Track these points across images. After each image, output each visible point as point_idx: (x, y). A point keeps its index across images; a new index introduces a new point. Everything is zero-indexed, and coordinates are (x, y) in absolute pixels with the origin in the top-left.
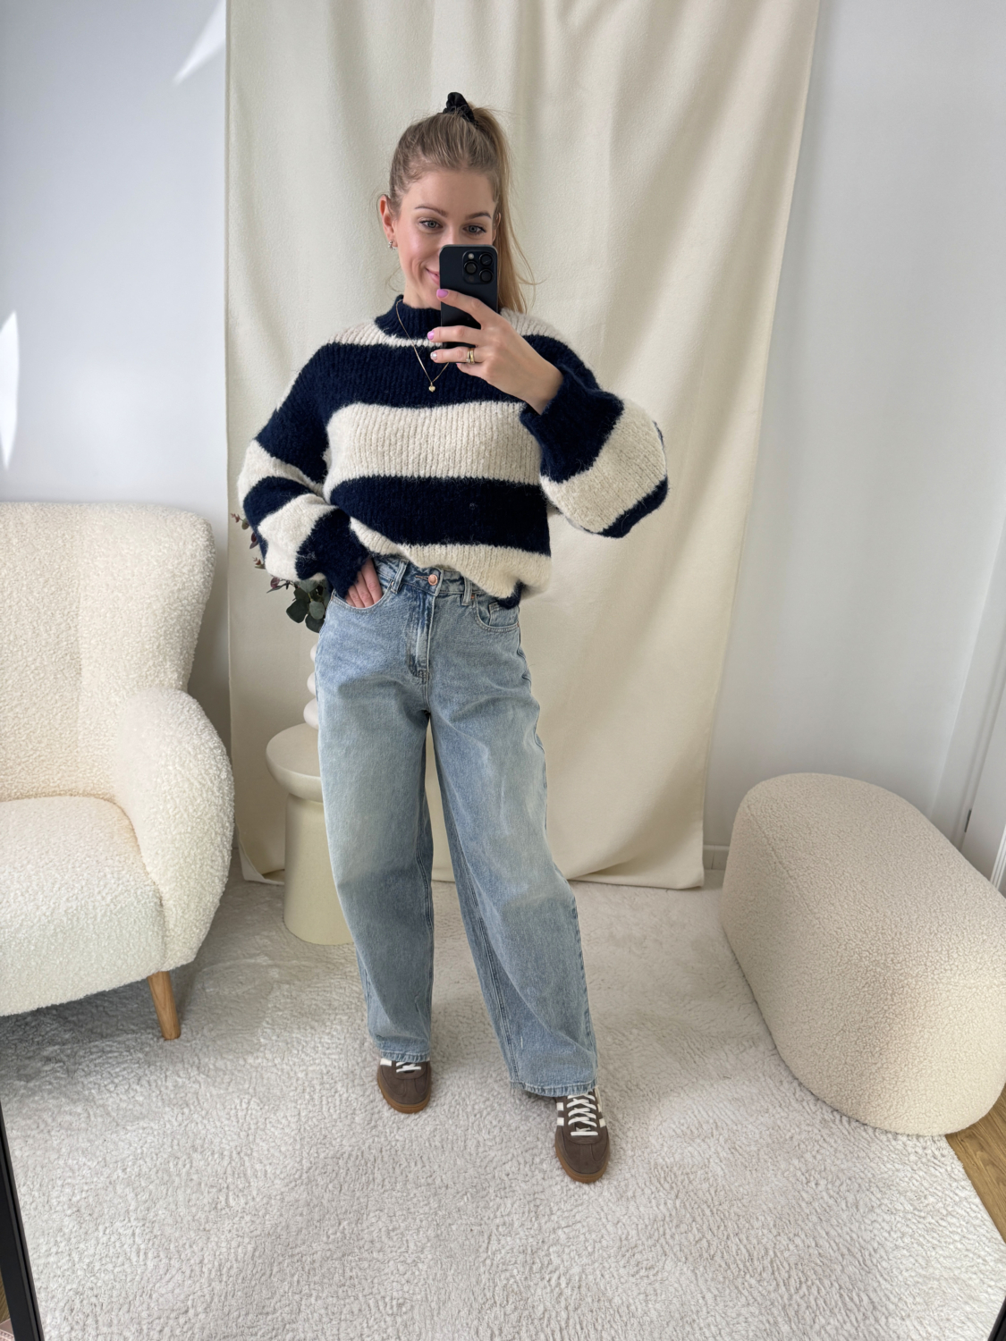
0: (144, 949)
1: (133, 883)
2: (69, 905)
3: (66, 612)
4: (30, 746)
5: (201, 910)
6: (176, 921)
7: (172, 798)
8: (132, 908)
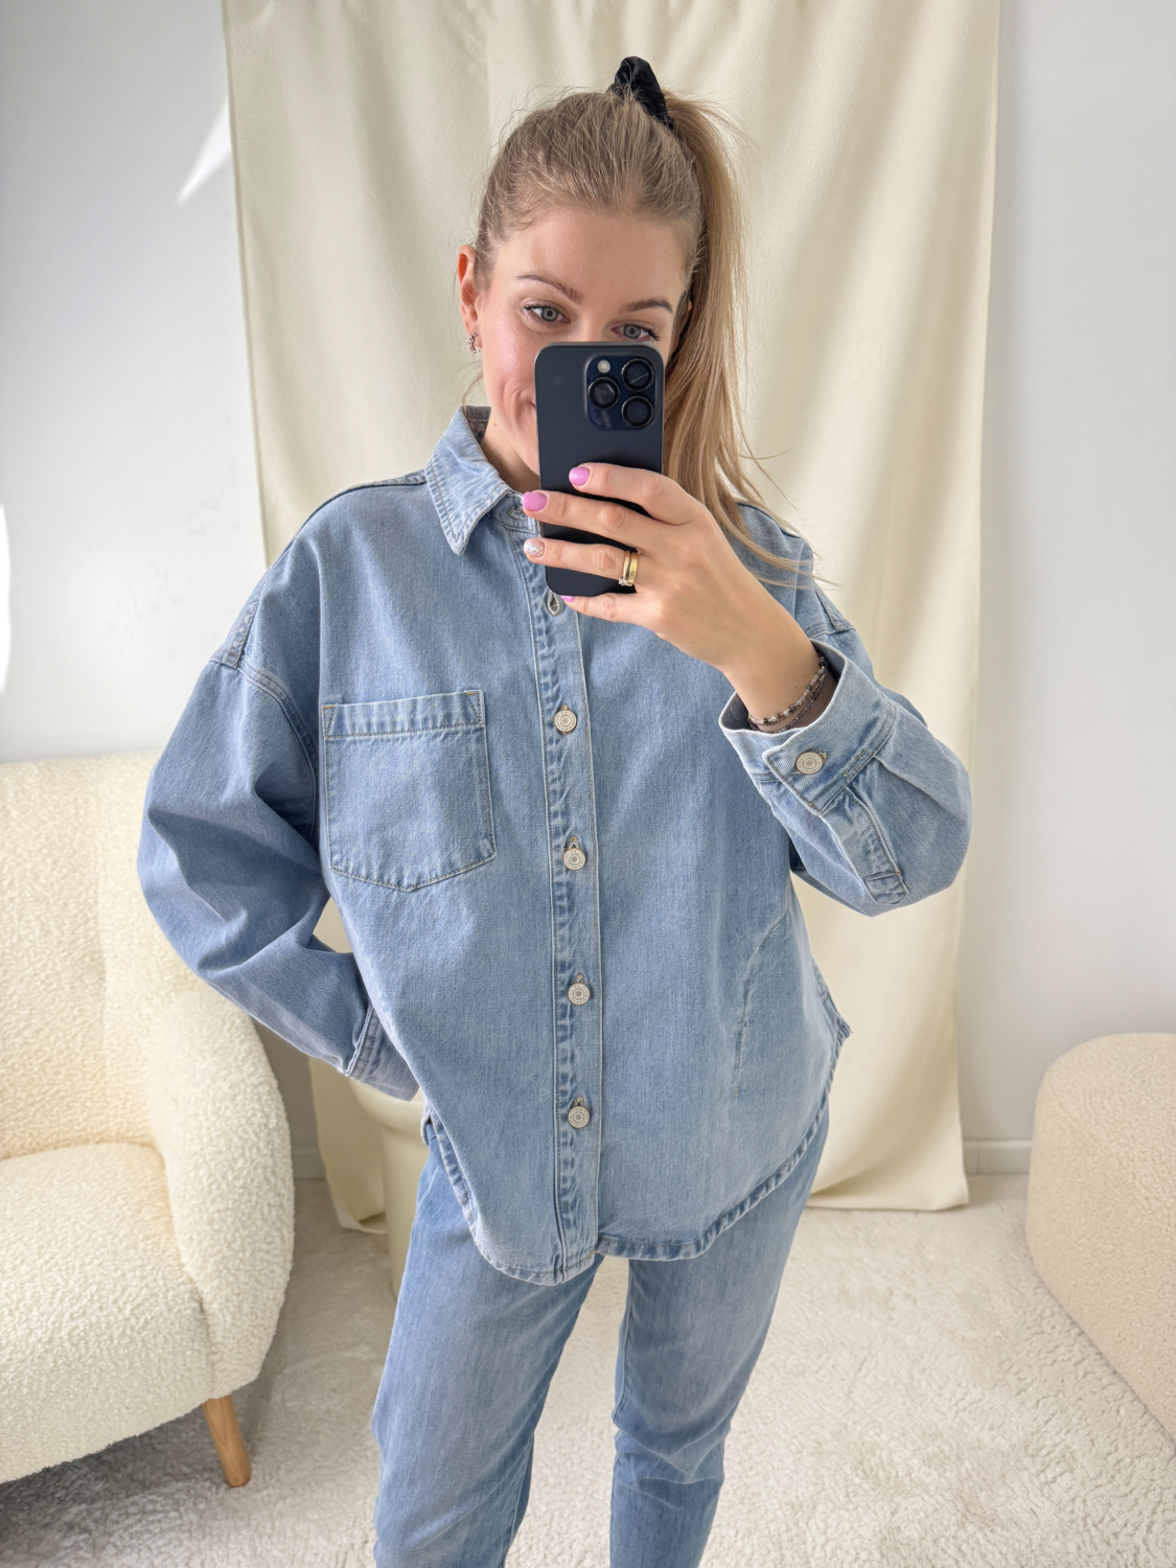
0: (182, 1376)
1: (161, 1283)
2: (74, 1324)
3: (82, 900)
4: (45, 1080)
5: (259, 1312)
6: (225, 1330)
7: (205, 1162)
8: (161, 1320)
